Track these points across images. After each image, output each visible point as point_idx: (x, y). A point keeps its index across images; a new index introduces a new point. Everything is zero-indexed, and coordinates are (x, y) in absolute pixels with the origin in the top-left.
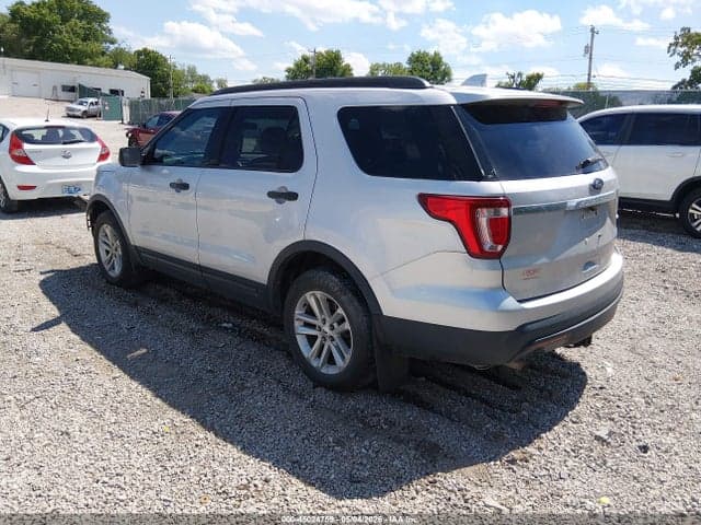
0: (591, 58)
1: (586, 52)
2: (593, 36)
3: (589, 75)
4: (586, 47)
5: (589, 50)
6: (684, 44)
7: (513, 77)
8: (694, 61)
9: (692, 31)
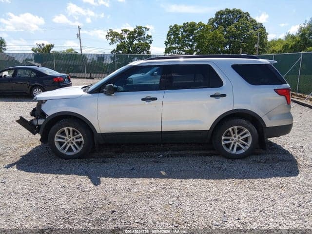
0: (80, 39)
1: (78, 37)
2: (79, 30)
3: (81, 46)
4: (78, 34)
5: (79, 36)
6: (111, 36)
7: (40, 45)
8: (116, 42)
9: (113, 31)
